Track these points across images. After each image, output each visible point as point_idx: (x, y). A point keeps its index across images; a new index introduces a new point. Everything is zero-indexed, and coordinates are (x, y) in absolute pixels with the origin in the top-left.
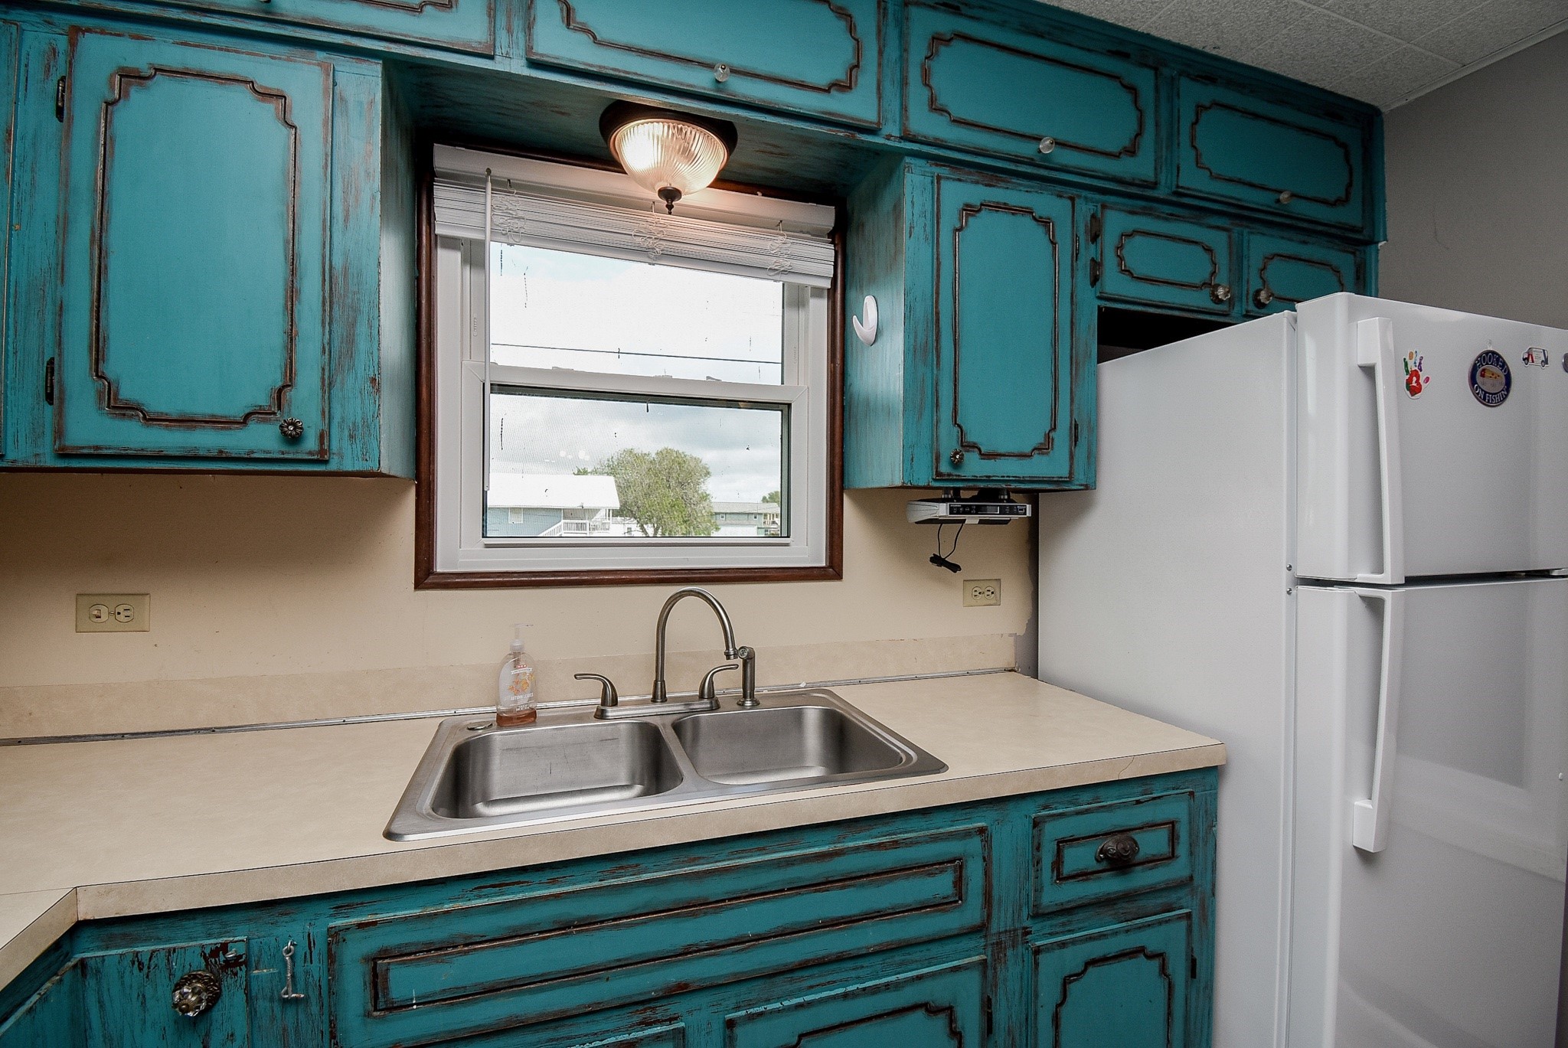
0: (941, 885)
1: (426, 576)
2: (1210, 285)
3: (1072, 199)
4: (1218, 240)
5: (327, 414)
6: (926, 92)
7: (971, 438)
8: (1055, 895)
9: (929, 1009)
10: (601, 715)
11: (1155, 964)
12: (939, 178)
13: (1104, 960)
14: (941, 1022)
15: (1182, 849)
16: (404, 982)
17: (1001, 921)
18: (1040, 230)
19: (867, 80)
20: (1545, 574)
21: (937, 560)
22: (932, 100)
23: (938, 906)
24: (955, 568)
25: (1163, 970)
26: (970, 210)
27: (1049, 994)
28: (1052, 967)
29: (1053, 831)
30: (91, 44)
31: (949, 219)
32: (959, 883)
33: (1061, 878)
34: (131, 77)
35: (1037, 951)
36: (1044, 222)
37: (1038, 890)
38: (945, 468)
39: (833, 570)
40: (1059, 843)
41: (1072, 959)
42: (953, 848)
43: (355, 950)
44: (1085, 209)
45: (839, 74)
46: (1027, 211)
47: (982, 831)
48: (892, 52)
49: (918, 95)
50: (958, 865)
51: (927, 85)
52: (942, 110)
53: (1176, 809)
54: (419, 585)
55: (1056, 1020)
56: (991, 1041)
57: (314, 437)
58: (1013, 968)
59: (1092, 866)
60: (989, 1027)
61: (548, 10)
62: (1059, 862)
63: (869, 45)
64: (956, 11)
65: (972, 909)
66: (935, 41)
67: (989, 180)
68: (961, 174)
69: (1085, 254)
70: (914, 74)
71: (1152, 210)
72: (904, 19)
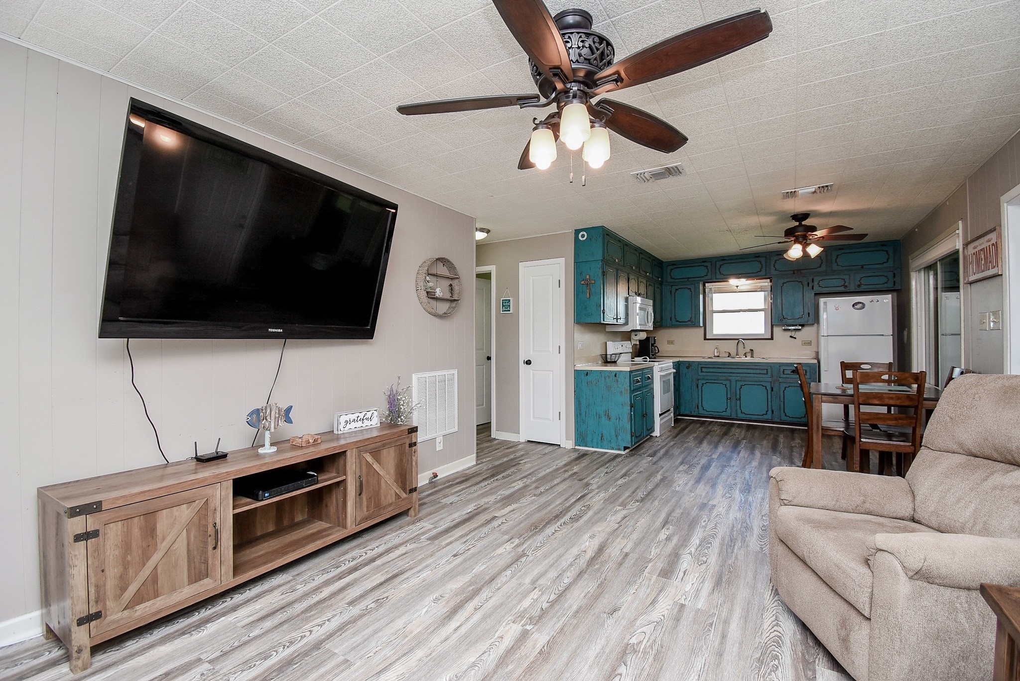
0: (765, 372)
1: (705, 339)
2: (844, 285)
3: (806, 277)
4: (846, 277)
5: (697, 319)
7: (785, 317)
8: (783, 376)
9: (763, 386)
10: (729, 356)
12: (778, 279)
13: (792, 386)
17: (775, 378)
19: (763, 270)
20: (883, 335)
21: (791, 337)
23: (764, 374)
24: (795, 338)
26: (784, 283)
27: (782, 388)
28: (783, 386)
29: (782, 368)
30: (673, 287)
31: (780, 285)
32: (767, 372)
33: (784, 374)
34: (677, 290)
35: (780, 383)
36: (800, 282)
37: (780, 375)
38: (780, 322)
39: (772, 338)
41: (786, 385)
42: (766, 368)
43: (700, 366)
44: (810, 278)
45: (759, 270)
46: (797, 281)
47: (770, 366)
49: (773, 269)
51: (774, 267)
52: (777, 270)
53: (807, 368)
54: (702, 340)
55: (784, 392)
56: (773, 392)
57: (693, 323)
58: (777, 384)
59: (790, 373)
60: (772, 390)
61: (718, 273)
62: (784, 372)
63: (764, 266)
64: (780, 255)
65: (769, 375)
66: (776, 260)
67: (789, 278)
68: (782, 278)
69: (811, 286)
70: (772, 266)
71: (826, 275)
72: (770, 259)
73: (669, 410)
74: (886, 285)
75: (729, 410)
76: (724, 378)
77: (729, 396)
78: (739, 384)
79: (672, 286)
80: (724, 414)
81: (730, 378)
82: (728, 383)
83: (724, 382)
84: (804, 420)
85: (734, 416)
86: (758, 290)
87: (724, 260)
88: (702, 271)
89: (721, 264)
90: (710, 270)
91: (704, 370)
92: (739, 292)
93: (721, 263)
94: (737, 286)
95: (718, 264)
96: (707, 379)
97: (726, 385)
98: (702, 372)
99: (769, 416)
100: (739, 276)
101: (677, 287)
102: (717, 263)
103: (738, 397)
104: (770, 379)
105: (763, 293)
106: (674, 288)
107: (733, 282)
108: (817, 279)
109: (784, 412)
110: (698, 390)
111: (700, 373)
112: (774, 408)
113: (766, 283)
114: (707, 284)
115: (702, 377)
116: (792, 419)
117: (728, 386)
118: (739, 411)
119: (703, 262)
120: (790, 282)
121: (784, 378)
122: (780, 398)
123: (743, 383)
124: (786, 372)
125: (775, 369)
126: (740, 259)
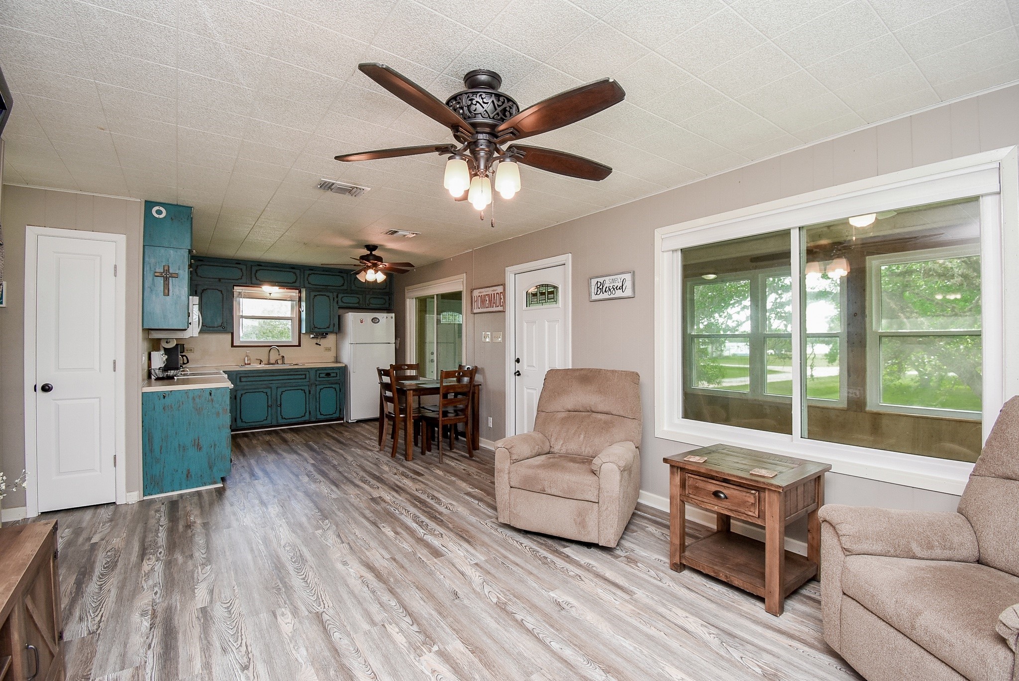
0: (304, 377)
2: (358, 303)
3: (333, 293)
4: (360, 296)
5: (227, 326)
7: (316, 326)
8: (318, 379)
9: (302, 390)
10: (260, 364)
12: (310, 292)
13: (326, 388)
14: (303, 391)
15: (338, 376)
16: (243, 379)
17: (312, 382)
18: (327, 298)
19: (298, 281)
21: (317, 344)
23: (303, 379)
24: (320, 345)
25: (335, 390)
26: (316, 295)
27: (318, 390)
28: (318, 388)
29: (318, 372)
30: (199, 286)
31: (312, 297)
32: (305, 376)
33: (319, 377)
34: (203, 290)
35: (316, 385)
36: (328, 296)
38: (312, 330)
39: (299, 345)
41: (322, 387)
42: (305, 373)
43: (239, 376)
44: (335, 294)
45: (294, 280)
46: (325, 295)
47: (308, 371)
48: (302, 276)
49: (306, 282)
50: (305, 375)
51: (308, 280)
52: (310, 283)
53: (337, 371)
54: (232, 347)
55: (319, 393)
56: (310, 395)
57: (225, 329)
58: (314, 387)
59: (324, 376)
60: (310, 393)
61: (253, 277)
62: (319, 375)
63: (299, 277)
64: (312, 270)
65: (307, 380)
66: (309, 275)
67: (319, 291)
68: (313, 291)
69: (336, 300)
70: (306, 279)
71: (347, 293)
72: (304, 273)
74: (384, 306)
75: (269, 418)
76: (264, 386)
77: (270, 403)
78: (280, 390)
79: (197, 285)
80: (265, 422)
81: (271, 385)
82: (268, 391)
83: (265, 390)
84: (337, 415)
85: (274, 423)
86: (288, 299)
87: (261, 265)
88: (233, 273)
90: (245, 274)
92: (270, 299)
93: (257, 268)
94: (270, 294)
95: (254, 269)
96: (247, 389)
97: (266, 393)
98: (241, 381)
99: (307, 418)
100: (274, 283)
101: (206, 288)
103: (279, 403)
104: (308, 384)
105: (290, 302)
106: (201, 288)
107: (267, 289)
108: (340, 296)
109: (319, 411)
110: (236, 402)
112: (311, 410)
113: (294, 293)
114: (235, 288)
115: (241, 388)
116: (325, 417)
117: (269, 394)
118: (279, 417)
119: (237, 263)
120: (320, 295)
121: (319, 381)
122: (316, 399)
123: (284, 389)
124: (321, 375)
125: (313, 373)
126: (277, 267)
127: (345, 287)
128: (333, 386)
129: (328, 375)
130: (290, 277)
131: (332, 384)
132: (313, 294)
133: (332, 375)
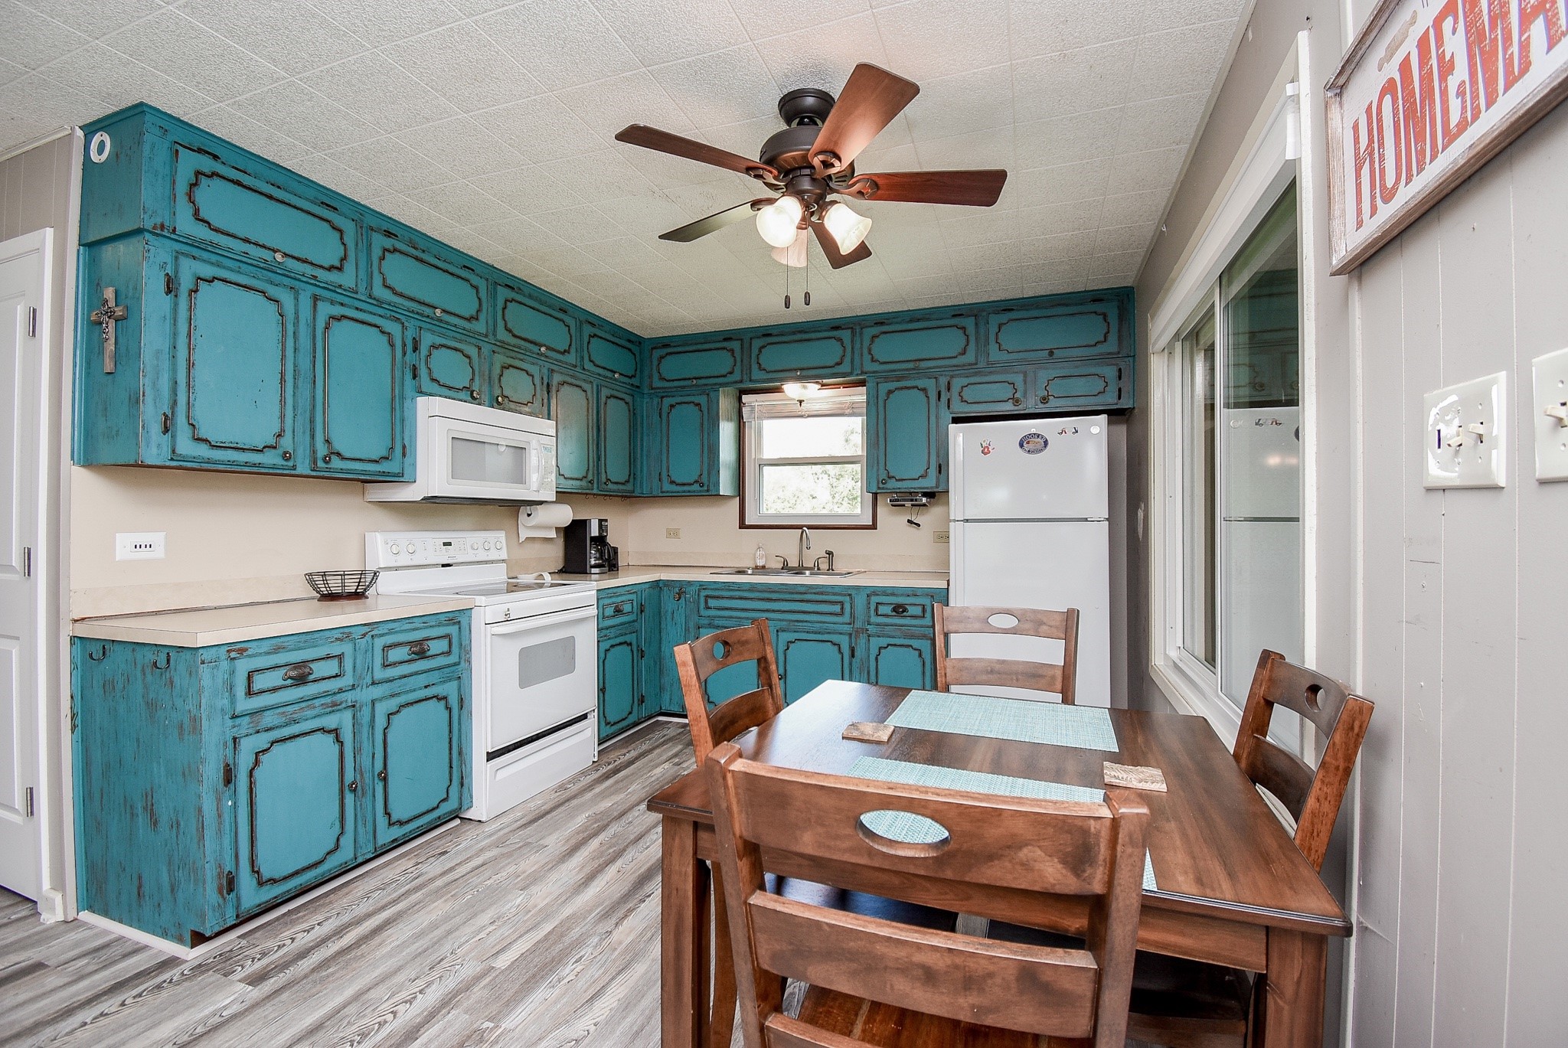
0: (837, 608)
1: (743, 525)
2: (1012, 399)
3: (936, 378)
4: (1017, 378)
5: (709, 481)
6: (870, 356)
7: (891, 474)
10: (782, 569)
11: (917, 653)
12: (877, 384)
13: (895, 645)
15: (929, 615)
17: (858, 624)
18: (922, 393)
19: (847, 359)
20: (1086, 520)
21: (911, 523)
22: (872, 358)
23: (836, 614)
24: (917, 525)
25: (920, 655)
26: (890, 392)
27: (874, 652)
28: (875, 642)
29: (874, 599)
30: (665, 400)
31: (882, 397)
32: (842, 608)
33: (877, 614)
34: (672, 406)
35: (869, 636)
36: (924, 390)
37: (870, 617)
38: (881, 486)
39: (874, 527)
40: (877, 603)
41: (884, 641)
42: (841, 598)
43: (703, 593)
44: (943, 381)
45: (839, 359)
46: (915, 388)
47: (850, 595)
48: (858, 345)
50: (842, 603)
51: (870, 352)
52: (877, 361)
53: (927, 601)
54: (740, 528)
55: (877, 659)
56: (854, 660)
57: (706, 486)
58: (862, 640)
59: (890, 613)
60: (853, 655)
61: (755, 367)
62: (876, 609)
63: (849, 349)
64: (882, 324)
65: (846, 618)
66: (874, 337)
67: (899, 379)
68: (887, 379)
69: (944, 399)
70: (865, 351)
71: (976, 374)
72: (861, 334)
73: (584, 717)
74: (1100, 399)
78: (784, 637)
79: (662, 397)
86: (847, 412)
87: (769, 335)
88: (719, 362)
89: (761, 344)
90: (738, 360)
91: (712, 603)
92: (809, 416)
93: (762, 342)
94: (801, 402)
95: (757, 344)
100: (805, 374)
101: (673, 401)
102: (754, 342)
103: (781, 671)
104: (847, 628)
105: (854, 419)
106: (667, 402)
107: (792, 389)
108: (957, 384)
111: (704, 612)
113: (859, 395)
114: (745, 398)
115: (706, 621)
119: (726, 340)
120: (902, 388)
121: (878, 625)
122: (868, 673)
123: (792, 636)
124: (882, 610)
125: (860, 601)
126: (800, 332)
127: (970, 357)
128: (915, 643)
129: (899, 610)
130: (829, 351)
131: (913, 637)
132: (884, 388)
133: (912, 610)
